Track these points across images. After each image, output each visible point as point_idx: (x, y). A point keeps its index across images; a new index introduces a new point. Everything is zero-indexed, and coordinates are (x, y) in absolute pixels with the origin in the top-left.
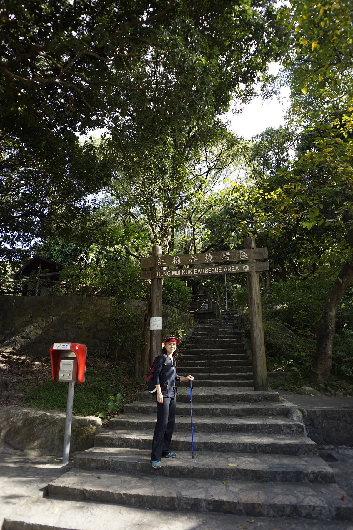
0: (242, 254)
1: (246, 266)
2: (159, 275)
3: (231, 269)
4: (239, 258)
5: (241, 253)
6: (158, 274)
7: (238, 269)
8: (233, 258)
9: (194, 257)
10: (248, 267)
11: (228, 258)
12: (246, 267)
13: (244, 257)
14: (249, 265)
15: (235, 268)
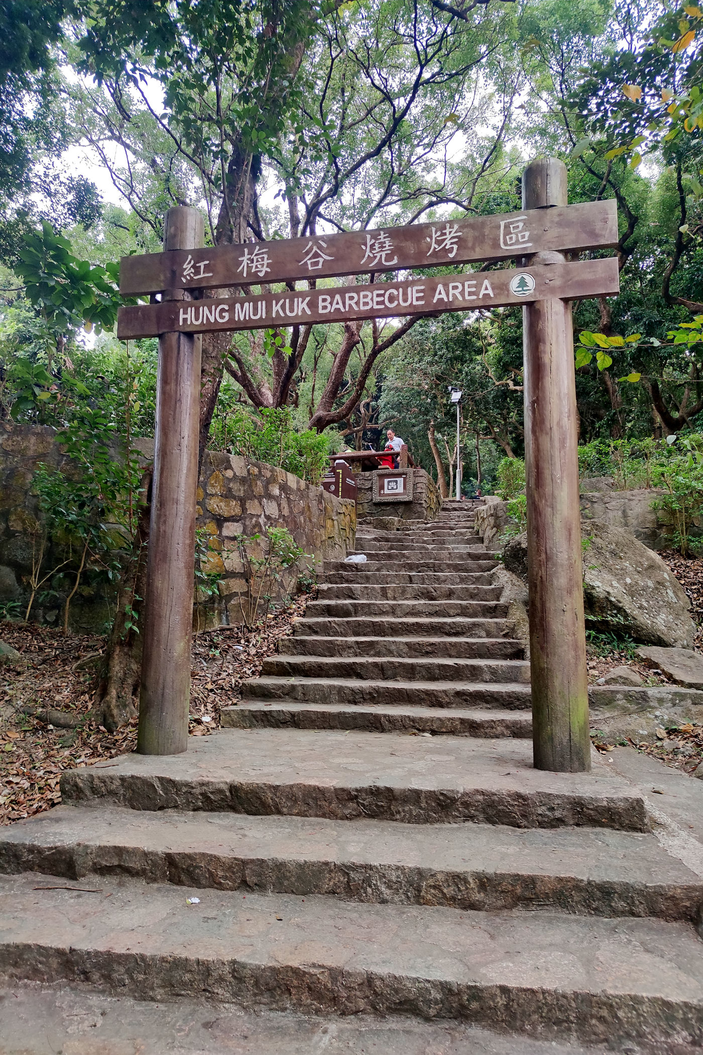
0: (507, 232)
1: (523, 279)
2: (185, 320)
3: (462, 293)
4: (496, 245)
5: (507, 227)
6: (182, 316)
7: (490, 292)
8: (473, 248)
9: (320, 247)
10: (530, 282)
11: (451, 250)
12: (523, 283)
13: (517, 242)
14: (535, 275)
15: (478, 286)
